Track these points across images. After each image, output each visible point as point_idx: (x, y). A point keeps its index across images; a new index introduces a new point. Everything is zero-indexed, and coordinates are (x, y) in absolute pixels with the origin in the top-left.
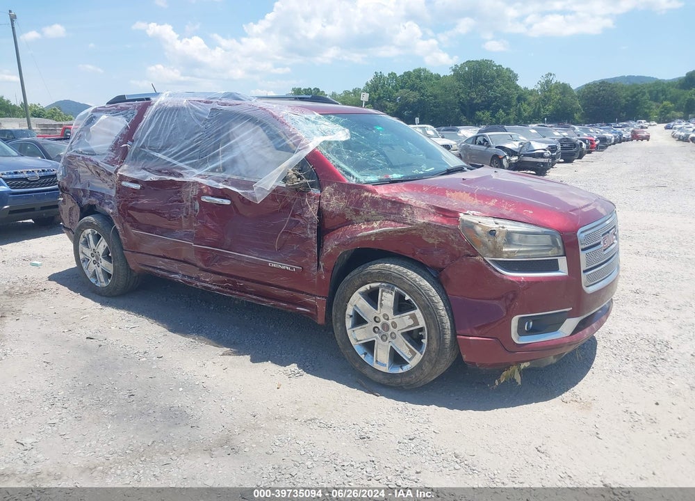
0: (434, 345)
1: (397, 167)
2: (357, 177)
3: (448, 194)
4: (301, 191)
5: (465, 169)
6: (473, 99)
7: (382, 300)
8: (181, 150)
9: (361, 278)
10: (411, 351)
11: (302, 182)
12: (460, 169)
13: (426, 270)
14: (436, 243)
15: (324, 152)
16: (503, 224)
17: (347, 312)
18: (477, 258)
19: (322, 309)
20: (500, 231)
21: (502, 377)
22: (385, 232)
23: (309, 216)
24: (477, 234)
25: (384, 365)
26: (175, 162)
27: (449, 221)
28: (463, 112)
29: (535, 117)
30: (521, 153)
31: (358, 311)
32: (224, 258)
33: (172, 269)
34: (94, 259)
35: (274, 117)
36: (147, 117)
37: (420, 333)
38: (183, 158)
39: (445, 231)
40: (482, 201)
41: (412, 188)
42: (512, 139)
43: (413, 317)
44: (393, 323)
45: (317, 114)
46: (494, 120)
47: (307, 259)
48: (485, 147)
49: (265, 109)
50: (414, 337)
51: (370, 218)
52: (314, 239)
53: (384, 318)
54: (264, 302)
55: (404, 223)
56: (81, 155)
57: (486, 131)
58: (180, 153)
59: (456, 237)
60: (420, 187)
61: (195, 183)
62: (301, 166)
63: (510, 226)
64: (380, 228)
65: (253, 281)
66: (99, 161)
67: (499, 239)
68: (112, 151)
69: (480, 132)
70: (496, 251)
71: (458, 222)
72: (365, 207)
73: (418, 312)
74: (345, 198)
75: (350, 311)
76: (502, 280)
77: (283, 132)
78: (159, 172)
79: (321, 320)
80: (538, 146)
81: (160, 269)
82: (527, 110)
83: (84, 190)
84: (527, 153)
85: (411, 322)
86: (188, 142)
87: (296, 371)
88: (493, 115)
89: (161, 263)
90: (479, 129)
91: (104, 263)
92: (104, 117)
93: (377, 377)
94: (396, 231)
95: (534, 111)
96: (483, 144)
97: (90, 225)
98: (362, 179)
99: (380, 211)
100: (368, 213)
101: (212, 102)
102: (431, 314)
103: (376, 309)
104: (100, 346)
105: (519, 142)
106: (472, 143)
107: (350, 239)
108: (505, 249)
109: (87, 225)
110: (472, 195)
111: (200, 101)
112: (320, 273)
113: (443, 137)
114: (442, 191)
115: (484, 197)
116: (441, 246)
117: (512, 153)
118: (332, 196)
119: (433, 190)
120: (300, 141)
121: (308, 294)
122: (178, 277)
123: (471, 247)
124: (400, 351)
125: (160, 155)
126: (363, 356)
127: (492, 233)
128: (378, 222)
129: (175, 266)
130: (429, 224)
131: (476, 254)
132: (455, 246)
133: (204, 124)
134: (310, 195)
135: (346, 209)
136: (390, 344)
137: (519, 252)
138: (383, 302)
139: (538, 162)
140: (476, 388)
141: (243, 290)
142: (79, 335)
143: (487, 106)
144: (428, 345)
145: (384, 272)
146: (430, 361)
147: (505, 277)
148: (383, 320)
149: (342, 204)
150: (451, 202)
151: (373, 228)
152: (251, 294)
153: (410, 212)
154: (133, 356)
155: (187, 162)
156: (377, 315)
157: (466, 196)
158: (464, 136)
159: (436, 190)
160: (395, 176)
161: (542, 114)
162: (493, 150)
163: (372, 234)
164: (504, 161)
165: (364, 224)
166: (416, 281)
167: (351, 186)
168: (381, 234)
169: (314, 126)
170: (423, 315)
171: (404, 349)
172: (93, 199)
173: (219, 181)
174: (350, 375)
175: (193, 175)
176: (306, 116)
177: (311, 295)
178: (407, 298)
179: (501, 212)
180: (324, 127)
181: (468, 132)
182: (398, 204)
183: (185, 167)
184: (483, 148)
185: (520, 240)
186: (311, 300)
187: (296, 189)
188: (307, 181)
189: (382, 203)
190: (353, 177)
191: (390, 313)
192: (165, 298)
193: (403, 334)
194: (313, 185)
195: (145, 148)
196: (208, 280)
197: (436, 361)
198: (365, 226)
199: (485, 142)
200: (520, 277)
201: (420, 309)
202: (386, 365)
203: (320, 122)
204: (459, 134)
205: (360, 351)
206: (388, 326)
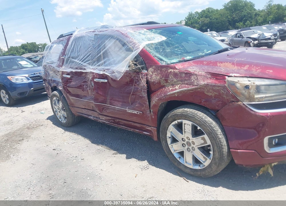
0: (217, 155)
1: (189, 53)
2: (166, 61)
3: (218, 65)
4: (137, 72)
5: (229, 49)
6: (234, 18)
7: (185, 129)
8: (84, 57)
9: (172, 117)
10: (204, 157)
11: (137, 67)
12: (226, 50)
13: (209, 111)
14: (213, 95)
15: (148, 49)
16: (253, 81)
17: (168, 135)
18: (239, 103)
19: (155, 133)
20: (252, 86)
21: (260, 171)
22: (182, 91)
23: (142, 85)
24: (237, 88)
25: (190, 164)
26: (82, 63)
27: (219, 82)
28: (230, 24)
29: (264, 22)
30: (259, 39)
31: (173, 135)
32: (108, 108)
33: (89, 114)
34: (59, 110)
35: (123, 34)
36: (70, 43)
37: (208, 148)
38: (85, 61)
39: (217, 88)
40: (239, 68)
41: (197, 63)
42: (254, 33)
43: (203, 139)
44: (192, 142)
45: (145, 30)
46: (245, 26)
47: (144, 108)
48: (241, 39)
49: (118, 31)
50: (205, 150)
51: (174, 83)
52: (146, 98)
53: (187, 139)
54: (129, 129)
55: (193, 85)
56: (48, 64)
57: (241, 31)
58: (84, 59)
59: (225, 91)
60: (202, 62)
61: (91, 73)
62: (136, 59)
63: (258, 82)
64: (180, 89)
65: (122, 119)
66: (54, 67)
67: (252, 91)
68: (58, 61)
69: (238, 32)
70: (251, 98)
71: (225, 82)
72: (170, 77)
73: (206, 136)
74: (160, 74)
75: (169, 135)
76: (256, 116)
77: (127, 42)
78: (77, 68)
79: (155, 139)
80: (268, 35)
81: (85, 114)
82: (260, 19)
83: (51, 80)
84: (262, 38)
85: (202, 142)
86: (86, 52)
87: (145, 166)
88: (244, 24)
89: (84, 111)
90: (237, 30)
91: (63, 112)
92: (55, 45)
93: (187, 171)
94: (188, 90)
95: (264, 19)
96: (240, 37)
97: (55, 95)
98: (169, 62)
99: (179, 79)
100: (172, 81)
101: (95, 31)
102: (213, 138)
103: (182, 134)
104: (57, 154)
105: (258, 34)
106: (235, 37)
107: (164, 96)
108: (256, 96)
109: (54, 96)
110: (233, 64)
111: (90, 32)
112: (151, 115)
113: (221, 36)
114: (215, 64)
115: (240, 64)
116: (216, 97)
117: (255, 39)
118: (153, 73)
119: (209, 63)
120: (135, 45)
121: (147, 125)
122: (92, 118)
123: (234, 97)
124: (198, 157)
125: (76, 61)
126: (178, 159)
127: (247, 87)
128: (178, 86)
129: (90, 113)
130: (208, 84)
131: (238, 101)
132: (224, 96)
133: (92, 42)
134: (142, 74)
135: (161, 80)
136: (192, 153)
137: (266, 97)
138: (185, 130)
139: (268, 42)
140: (245, 176)
141: (118, 123)
142: (50, 148)
143: (241, 20)
144: (213, 155)
145: (184, 114)
146: (215, 164)
147: (257, 114)
148: (187, 140)
149: (158, 77)
150: (221, 69)
151: (176, 89)
152: (122, 125)
153: (196, 78)
154: (70, 159)
155: (87, 63)
156: (183, 137)
157: (229, 65)
158: (231, 35)
159: (211, 63)
160: (188, 58)
161: (268, 20)
162: (245, 39)
163: (175, 93)
164: (251, 43)
165: (171, 87)
166: (202, 118)
167: (162, 67)
168: (180, 92)
169: (144, 37)
170: (209, 138)
171: (200, 156)
172: (54, 84)
173: (100, 71)
174: (173, 168)
175: (90, 69)
176: (139, 32)
177: (149, 126)
178: (199, 128)
179: (252, 73)
180: (149, 36)
181: (232, 33)
182: (189, 75)
183: (87, 65)
184: (240, 39)
185: (266, 90)
186: (149, 128)
187: (135, 71)
188: (140, 66)
189: (180, 75)
190: (164, 61)
191: (190, 136)
192: (91, 126)
193: (199, 148)
194: (143, 68)
195: (70, 58)
196: (103, 119)
197: (219, 164)
198: (172, 88)
199: (241, 36)
200: (267, 113)
201: (207, 134)
202: (191, 164)
203: (146, 33)
204: (228, 34)
205: (177, 156)
206: (190, 144)
